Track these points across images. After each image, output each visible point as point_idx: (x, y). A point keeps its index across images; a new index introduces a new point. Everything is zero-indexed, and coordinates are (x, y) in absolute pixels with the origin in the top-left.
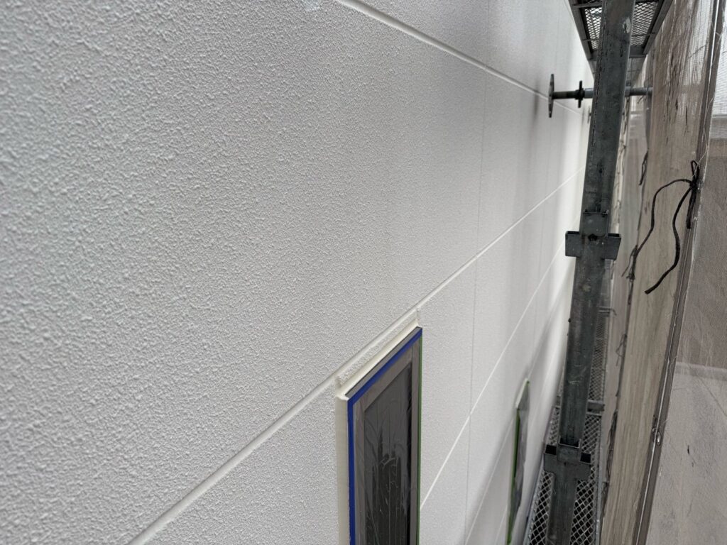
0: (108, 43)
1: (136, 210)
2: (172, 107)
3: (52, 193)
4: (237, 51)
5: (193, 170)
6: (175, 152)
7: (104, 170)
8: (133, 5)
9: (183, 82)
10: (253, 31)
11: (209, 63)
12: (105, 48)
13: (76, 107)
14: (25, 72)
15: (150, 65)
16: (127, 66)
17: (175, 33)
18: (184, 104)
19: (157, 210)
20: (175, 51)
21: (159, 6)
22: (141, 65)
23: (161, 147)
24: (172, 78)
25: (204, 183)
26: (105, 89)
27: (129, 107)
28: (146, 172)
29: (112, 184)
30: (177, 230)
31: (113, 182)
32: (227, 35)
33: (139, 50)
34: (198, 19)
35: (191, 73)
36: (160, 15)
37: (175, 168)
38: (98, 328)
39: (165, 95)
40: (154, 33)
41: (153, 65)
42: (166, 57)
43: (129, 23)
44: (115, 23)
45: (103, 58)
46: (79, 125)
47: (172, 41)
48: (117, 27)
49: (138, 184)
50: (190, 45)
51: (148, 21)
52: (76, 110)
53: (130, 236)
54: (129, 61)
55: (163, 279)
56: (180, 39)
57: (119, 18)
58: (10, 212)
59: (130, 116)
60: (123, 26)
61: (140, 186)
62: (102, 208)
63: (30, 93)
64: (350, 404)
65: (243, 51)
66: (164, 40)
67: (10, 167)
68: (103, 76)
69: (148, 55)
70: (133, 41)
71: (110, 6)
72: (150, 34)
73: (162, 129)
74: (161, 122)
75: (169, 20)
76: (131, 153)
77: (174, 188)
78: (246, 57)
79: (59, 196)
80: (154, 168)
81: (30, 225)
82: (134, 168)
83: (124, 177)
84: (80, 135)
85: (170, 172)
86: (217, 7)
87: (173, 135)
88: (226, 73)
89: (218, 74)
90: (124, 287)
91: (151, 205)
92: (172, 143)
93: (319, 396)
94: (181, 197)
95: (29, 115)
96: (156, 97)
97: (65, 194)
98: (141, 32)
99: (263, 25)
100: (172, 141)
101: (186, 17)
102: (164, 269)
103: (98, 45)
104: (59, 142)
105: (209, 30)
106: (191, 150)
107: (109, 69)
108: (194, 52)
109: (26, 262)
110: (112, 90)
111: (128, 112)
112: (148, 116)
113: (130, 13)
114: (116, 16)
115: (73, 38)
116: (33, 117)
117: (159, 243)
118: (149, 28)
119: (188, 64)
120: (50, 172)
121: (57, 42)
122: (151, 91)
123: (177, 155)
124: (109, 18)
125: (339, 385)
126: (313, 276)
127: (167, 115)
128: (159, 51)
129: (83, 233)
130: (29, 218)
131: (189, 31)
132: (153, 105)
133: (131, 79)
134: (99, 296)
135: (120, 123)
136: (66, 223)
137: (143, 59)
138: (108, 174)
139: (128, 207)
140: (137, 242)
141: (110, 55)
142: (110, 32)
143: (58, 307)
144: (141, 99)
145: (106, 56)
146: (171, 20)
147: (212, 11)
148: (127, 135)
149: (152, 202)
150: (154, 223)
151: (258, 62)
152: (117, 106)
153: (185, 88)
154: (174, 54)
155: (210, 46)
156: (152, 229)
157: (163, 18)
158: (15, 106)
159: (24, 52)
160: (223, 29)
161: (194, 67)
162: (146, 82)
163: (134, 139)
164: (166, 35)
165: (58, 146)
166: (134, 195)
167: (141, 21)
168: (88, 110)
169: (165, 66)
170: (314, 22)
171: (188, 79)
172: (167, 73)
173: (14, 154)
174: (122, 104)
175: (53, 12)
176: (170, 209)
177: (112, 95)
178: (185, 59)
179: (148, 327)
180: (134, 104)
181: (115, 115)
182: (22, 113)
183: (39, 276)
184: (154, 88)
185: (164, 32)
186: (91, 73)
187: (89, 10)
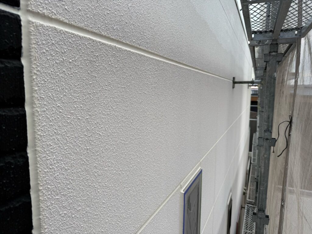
6: (155, 116)
7: (144, 122)
8: (151, 81)
11: (162, 91)
13: (142, 107)
14: (136, 101)
15: (153, 95)
16: (150, 96)
19: (151, 132)
25: (159, 124)
26: (146, 102)
30: (154, 137)
31: (145, 125)
33: (151, 91)
34: (161, 81)
38: (140, 164)
64: (185, 194)
74: (153, 108)
76: (148, 117)
77: (154, 125)
79: (138, 129)
80: (152, 121)
81: (133, 137)
82: (149, 121)
84: (142, 114)
86: (164, 77)
152: (147, 106)
156: (150, 137)
157: (156, 82)
159: (136, 96)
160: (165, 82)
165: (138, 117)
171: (158, 97)
178: (158, 92)
179: (147, 164)
183: (133, 150)
184: (153, 100)
185: (155, 86)
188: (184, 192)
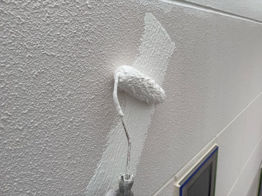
0: (59, 50)
1: (74, 125)
2: (94, 74)
3: (29, 127)
4: (128, 40)
5: (104, 100)
6: (95, 94)
7: (57, 111)
8: (72, 29)
9: (100, 61)
10: (137, 28)
11: (113, 49)
12: (57, 53)
13: (42, 84)
14: (14, 74)
15: (82, 56)
16: (69, 59)
17: (95, 38)
18: (100, 71)
19: (85, 123)
20: (95, 47)
21: (86, 27)
22: (77, 57)
23: (88, 94)
24: (93, 60)
25: (110, 105)
26: (57, 72)
27: (70, 78)
28: (80, 107)
29: (62, 116)
30: (95, 129)
31: (62, 115)
32: (123, 33)
33: (76, 50)
34: (107, 29)
35: (103, 56)
36: (87, 31)
37: (95, 101)
38: (55, 183)
39: (90, 69)
40: (84, 40)
41: (83, 56)
42: (90, 51)
43: (70, 38)
44: (63, 40)
45: (57, 58)
46: (43, 93)
47: (93, 42)
48: (63, 41)
49: (76, 113)
50: (103, 42)
51: (80, 35)
52: (42, 86)
53: (71, 138)
54: (70, 57)
55: (88, 153)
56: (97, 40)
57: (64, 37)
58: (7, 141)
59: (71, 82)
60: (67, 40)
61: (77, 114)
62: (56, 129)
63: (17, 83)
64: (181, 188)
65: (131, 39)
66: (89, 43)
67: (7, 120)
68: (57, 67)
69: (80, 52)
70: (72, 46)
71: (60, 32)
72: (81, 41)
73: (88, 85)
74: (88, 82)
75: (92, 32)
76: (72, 99)
77: (94, 111)
78: (133, 42)
79: (33, 128)
80: (84, 104)
81: (19, 144)
82: (73, 106)
83: (68, 111)
84: (44, 97)
85: (92, 104)
86: (118, 21)
87: (94, 87)
88: (122, 52)
89: (117, 53)
90: (68, 162)
91: (83, 121)
92: (94, 90)
93: (166, 187)
94: (98, 114)
95: (16, 94)
96: (85, 71)
97: (37, 126)
98: (77, 41)
99: (142, 24)
100: (93, 89)
101: (101, 29)
102: (88, 149)
103: (54, 52)
104: (33, 103)
105: (113, 33)
106: (103, 91)
107: (59, 63)
108: (105, 45)
109: (17, 162)
110: (61, 72)
111: (70, 81)
112: (81, 80)
113: (70, 33)
114: (63, 36)
115: (40, 52)
116: (19, 94)
117: (87, 138)
118: (81, 38)
119: (102, 51)
120: (28, 118)
121: (31, 55)
122: (82, 68)
123: (96, 95)
124: (59, 38)
125: (176, 180)
126: (163, 135)
127: (91, 78)
128: (86, 48)
129: (46, 142)
130: (18, 141)
131: (102, 36)
132: (83, 75)
133: (71, 65)
134: (55, 168)
135: (66, 87)
136: (38, 139)
137: (77, 54)
138: (59, 112)
139: (70, 125)
140: (75, 140)
141: (60, 56)
142: (60, 45)
143: (34, 178)
144: (77, 73)
145: (58, 57)
146: (93, 32)
147: (115, 23)
148: (70, 92)
149: (83, 120)
150: (84, 129)
151: (139, 43)
152: (64, 79)
153: (101, 63)
154: (95, 48)
155: (113, 41)
156: (83, 132)
157: (89, 32)
158: (9, 91)
159: (13, 64)
160: (120, 31)
161: (105, 52)
162: (79, 65)
163: (73, 93)
164: (90, 40)
165: (32, 105)
166: (74, 119)
167: (77, 36)
168: (48, 85)
169: (89, 55)
170: (169, 18)
171: (102, 59)
172: (91, 58)
173: (9, 114)
174: (67, 78)
175: (29, 41)
176: (92, 121)
177: (61, 75)
178: (100, 50)
179: (80, 176)
180: (73, 76)
181: (63, 84)
182: (13, 94)
183: (24, 167)
184: (84, 67)
185: (89, 39)
186: (50, 67)
187: (48, 37)
188: (179, 186)
